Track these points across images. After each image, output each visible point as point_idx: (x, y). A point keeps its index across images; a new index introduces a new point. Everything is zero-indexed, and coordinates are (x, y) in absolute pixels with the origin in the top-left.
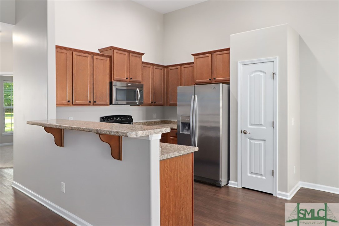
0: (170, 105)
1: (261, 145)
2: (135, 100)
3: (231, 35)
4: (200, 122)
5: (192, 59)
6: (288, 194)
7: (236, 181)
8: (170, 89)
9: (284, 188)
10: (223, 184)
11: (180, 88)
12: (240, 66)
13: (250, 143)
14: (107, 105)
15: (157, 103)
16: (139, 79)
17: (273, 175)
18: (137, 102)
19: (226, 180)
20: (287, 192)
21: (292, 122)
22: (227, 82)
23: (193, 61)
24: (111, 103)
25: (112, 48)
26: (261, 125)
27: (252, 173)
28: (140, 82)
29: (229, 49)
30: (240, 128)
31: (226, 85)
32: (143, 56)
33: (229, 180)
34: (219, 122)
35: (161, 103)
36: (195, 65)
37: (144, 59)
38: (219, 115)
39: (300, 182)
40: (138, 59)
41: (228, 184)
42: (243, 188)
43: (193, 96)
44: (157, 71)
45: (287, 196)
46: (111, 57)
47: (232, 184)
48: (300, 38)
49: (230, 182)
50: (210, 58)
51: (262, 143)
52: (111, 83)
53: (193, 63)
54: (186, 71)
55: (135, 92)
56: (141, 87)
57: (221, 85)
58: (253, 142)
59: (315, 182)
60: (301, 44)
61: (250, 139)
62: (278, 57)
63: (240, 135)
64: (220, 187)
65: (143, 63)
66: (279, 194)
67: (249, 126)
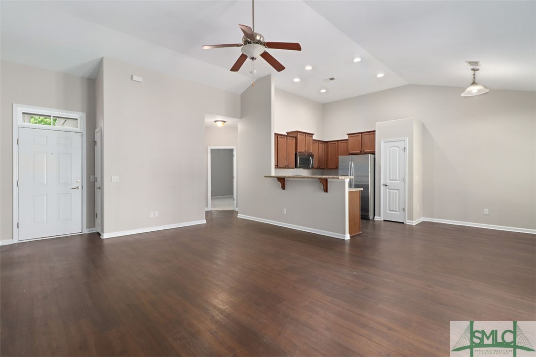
0: (330, 169)
1: (396, 192)
2: (309, 165)
3: (377, 123)
4: (355, 181)
5: (346, 137)
6: (414, 222)
7: (380, 216)
8: (329, 158)
9: (411, 218)
10: (371, 218)
11: (340, 157)
12: (382, 143)
13: (389, 191)
14: (293, 168)
15: (321, 167)
16: (312, 151)
17: (404, 210)
18: (310, 166)
19: (373, 216)
20: (413, 220)
21: (417, 178)
22: (373, 153)
23: (347, 138)
24: (296, 167)
25: (298, 132)
26: (396, 180)
27: (390, 211)
28: (311, 153)
29: (375, 131)
30: (382, 182)
31: (373, 155)
32: (313, 136)
33: (374, 216)
34: (368, 182)
35: (323, 167)
36: (349, 141)
37: (314, 137)
38: (368, 176)
39: (422, 218)
40: (311, 138)
41: (374, 218)
42: (384, 220)
43: (350, 162)
44: (321, 145)
45: (412, 223)
46: (296, 138)
47: (377, 218)
48: (423, 125)
49: (375, 217)
50: (360, 137)
51: (397, 191)
52: (296, 154)
53: (347, 140)
54: (342, 145)
55: (309, 159)
56: (312, 156)
57: (370, 155)
58: (390, 191)
59: (432, 217)
60: (424, 129)
61: (389, 189)
62: (407, 138)
63: (382, 187)
64: (368, 219)
65: (314, 140)
66: (408, 222)
67: (388, 181)
